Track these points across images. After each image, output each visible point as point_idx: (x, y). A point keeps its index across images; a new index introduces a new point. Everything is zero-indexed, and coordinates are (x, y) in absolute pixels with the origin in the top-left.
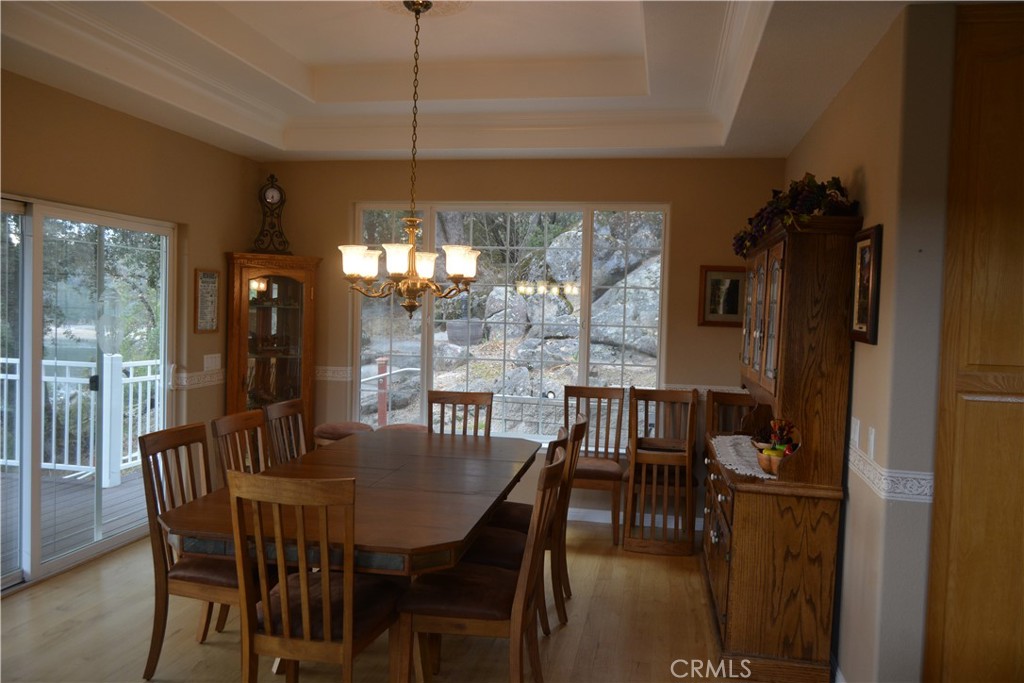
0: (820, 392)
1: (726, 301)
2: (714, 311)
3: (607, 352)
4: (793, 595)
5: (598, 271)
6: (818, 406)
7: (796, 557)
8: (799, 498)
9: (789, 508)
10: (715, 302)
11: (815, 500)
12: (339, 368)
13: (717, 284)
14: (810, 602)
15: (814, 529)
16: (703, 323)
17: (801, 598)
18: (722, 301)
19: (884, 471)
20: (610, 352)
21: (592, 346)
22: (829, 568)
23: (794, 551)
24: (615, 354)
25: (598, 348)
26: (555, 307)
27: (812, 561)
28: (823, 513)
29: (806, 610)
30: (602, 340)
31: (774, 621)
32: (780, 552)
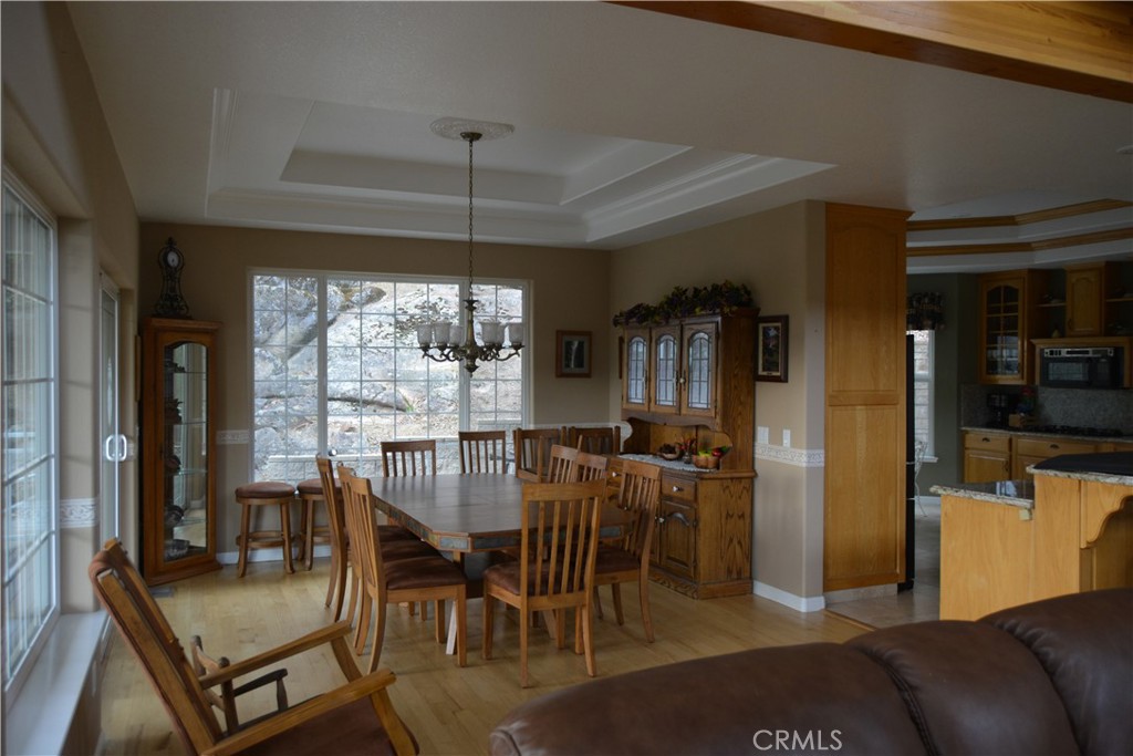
0: (740, 413)
1: (576, 357)
2: (568, 366)
3: (347, 408)
4: (731, 540)
5: (296, 328)
6: (739, 422)
7: (732, 516)
8: (732, 479)
9: (728, 487)
10: (568, 359)
11: (740, 479)
12: (239, 431)
13: (569, 344)
14: (739, 542)
15: (740, 497)
16: (561, 375)
17: (735, 541)
18: (573, 358)
19: (805, 452)
20: (350, 408)
21: (329, 403)
22: (748, 521)
23: (731, 513)
24: (356, 410)
25: (336, 405)
26: (271, 366)
27: (740, 517)
28: (744, 488)
29: (738, 548)
30: (339, 396)
31: (722, 558)
32: (724, 515)
